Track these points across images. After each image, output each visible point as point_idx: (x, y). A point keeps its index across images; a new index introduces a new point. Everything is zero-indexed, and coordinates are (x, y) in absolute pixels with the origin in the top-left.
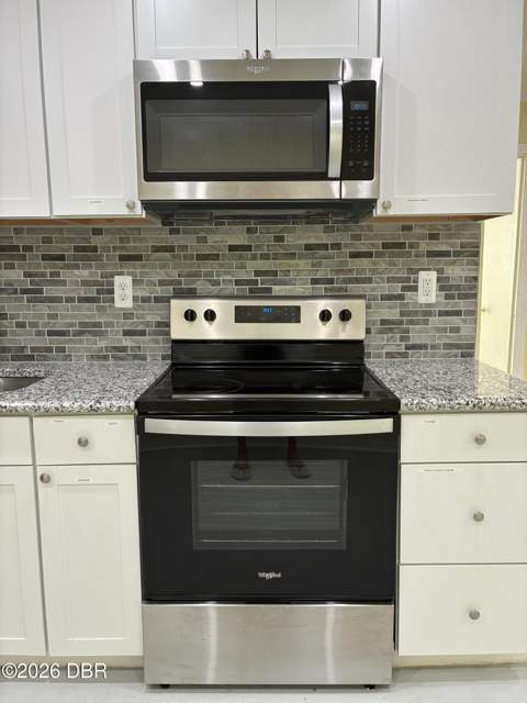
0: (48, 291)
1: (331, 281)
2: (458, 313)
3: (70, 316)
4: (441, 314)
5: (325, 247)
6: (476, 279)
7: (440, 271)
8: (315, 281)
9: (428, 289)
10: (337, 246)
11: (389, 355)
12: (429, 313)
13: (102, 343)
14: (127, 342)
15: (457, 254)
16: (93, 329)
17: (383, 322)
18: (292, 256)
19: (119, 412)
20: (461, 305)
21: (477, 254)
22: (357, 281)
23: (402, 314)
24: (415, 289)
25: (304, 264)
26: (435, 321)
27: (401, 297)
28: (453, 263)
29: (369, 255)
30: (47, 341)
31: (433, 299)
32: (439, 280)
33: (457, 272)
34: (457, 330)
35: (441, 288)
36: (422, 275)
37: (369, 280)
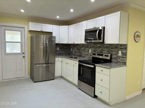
0: (85, 50)
1: (109, 51)
2: (124, 58)
3: (86, 53)
4: (122, 57)
5: (108, 47)
6: (126, 53)
7: (122, 51)
8: (107, 51)
9: (120, 54)
10: (109, 47)
11: (115, 62)
12: (120, 57)
13: (88, 56)
14: (90, 56)
15: (124, 49)
16: (87, 55)
17: (115, 58)
18: (105, 48)
19: (77, 61)
20: (124, 56)
21: (127, 49)
22: (112, 52)
23: (117, 57)
24: (118, 53)
25: (106, 49)
26: (121, 58)
27: (117, 54)
28: (123, 50)
29: (113, 48)
30: (85, 56)
31: (120, 55)
32: (121, 52)
33: (124, 51)
34: (124, 60)
35: (122, 54)
36: (119, 51)
37: (113, 52)
